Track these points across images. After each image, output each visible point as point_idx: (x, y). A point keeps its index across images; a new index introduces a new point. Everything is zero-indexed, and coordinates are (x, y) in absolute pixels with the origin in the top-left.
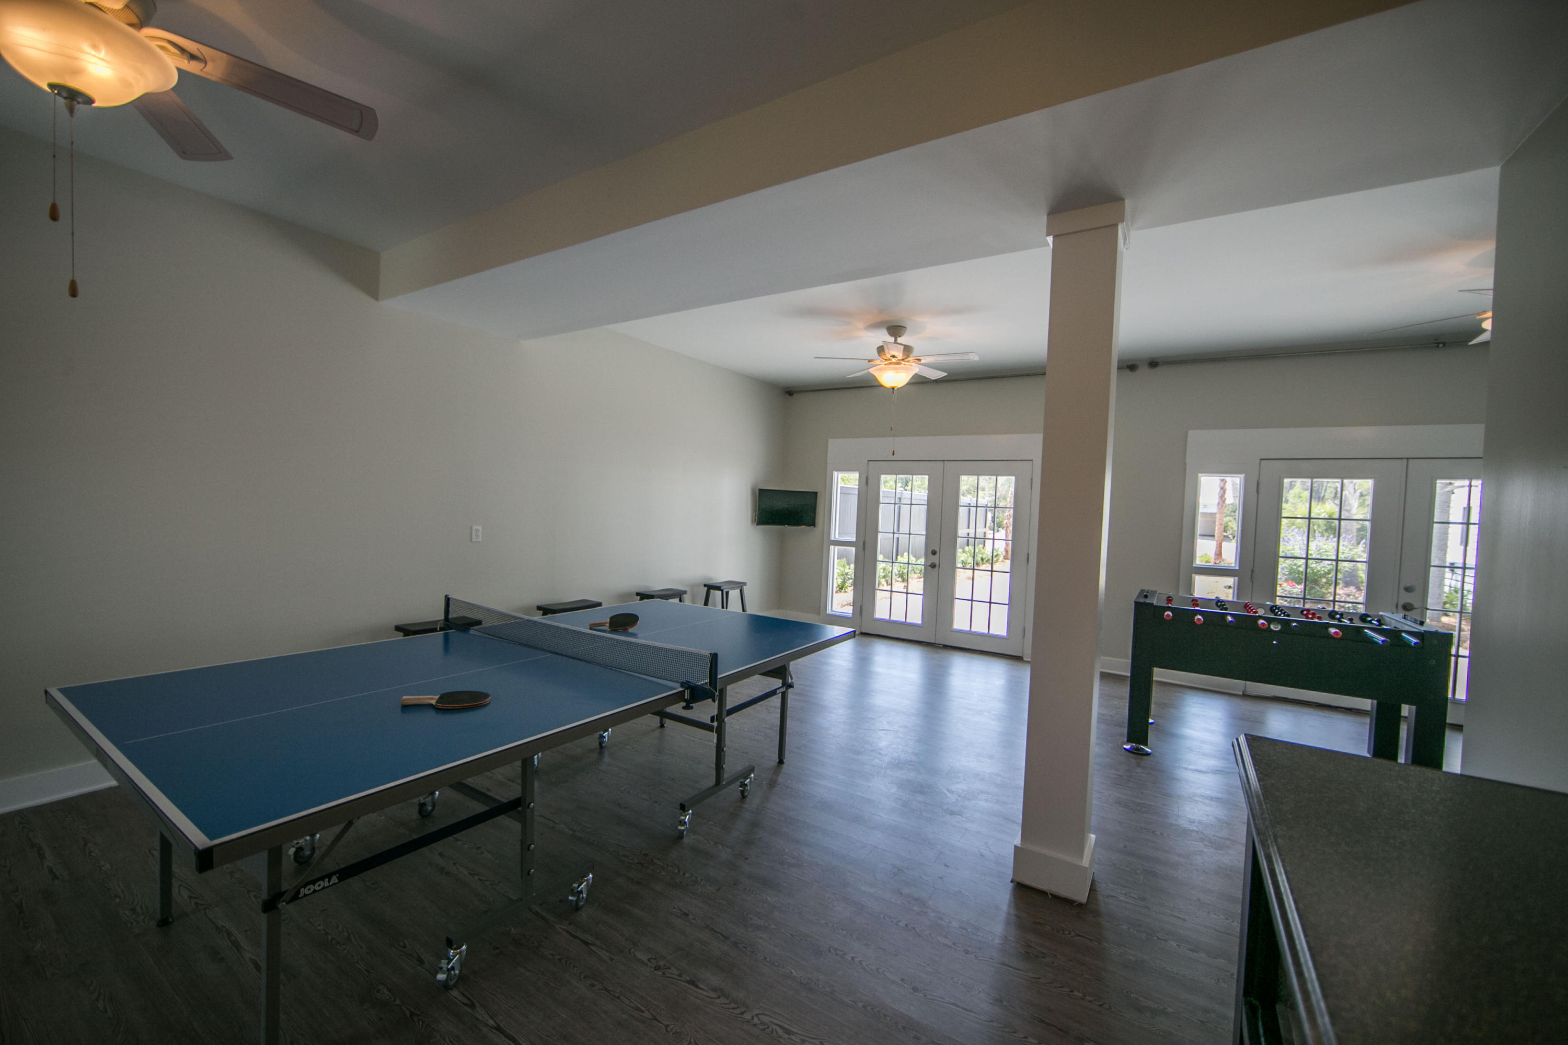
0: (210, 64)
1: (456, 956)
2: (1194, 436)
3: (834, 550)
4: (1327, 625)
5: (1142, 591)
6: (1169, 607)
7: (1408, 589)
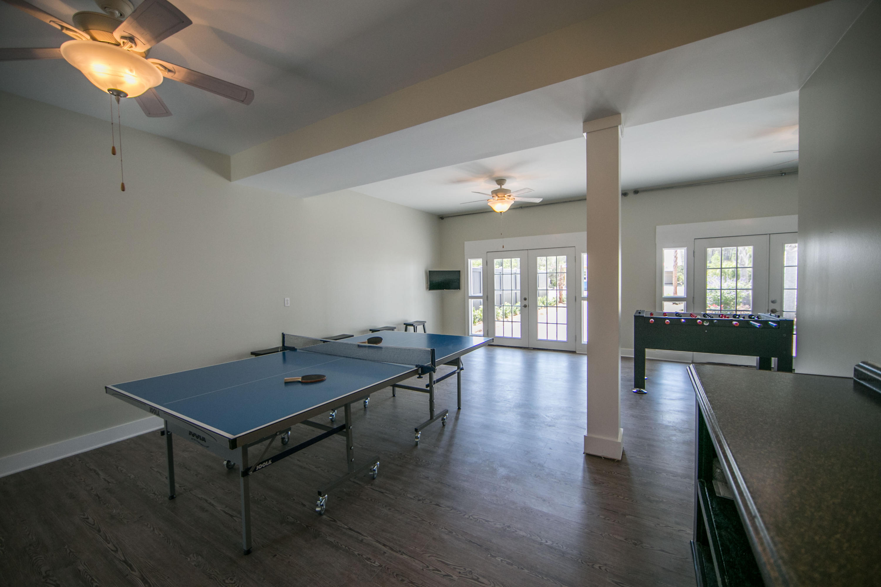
0: (177, 73)
1: (323, 500)
2: (660, 229)
3: (471, 302)
4: (731, 321)
5: (637, 311)
6: (652, 317)
7: (773, 302)
